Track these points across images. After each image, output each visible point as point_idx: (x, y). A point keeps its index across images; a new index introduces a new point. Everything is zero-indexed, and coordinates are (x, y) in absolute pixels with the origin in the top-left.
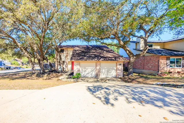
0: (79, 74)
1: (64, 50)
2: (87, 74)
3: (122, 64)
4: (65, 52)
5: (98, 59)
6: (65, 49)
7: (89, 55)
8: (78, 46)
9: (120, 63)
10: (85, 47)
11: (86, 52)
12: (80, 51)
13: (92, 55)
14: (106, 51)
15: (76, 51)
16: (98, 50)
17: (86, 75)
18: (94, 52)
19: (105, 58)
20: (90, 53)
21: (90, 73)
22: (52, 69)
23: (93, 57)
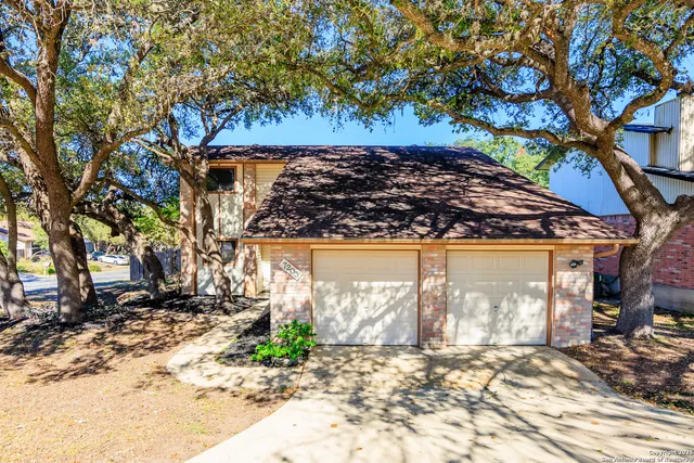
0: (306, 332)
1: (234, 169)
2: (363, 324)
3: (589, 257)
4: (238, 186)
5: (434, 225)
6: (239, 168)
7: (373, 201)
8: (320, 151)
9: (576, 254)
10: (355, 158)
11: (359, 186)
12: (323, 181)
13: (396, 200)
14: (479, 176)
15: (299, 176)
16: (434, 170)
17: (357, 331)
18: (409, 186)
19: (479, 218)
20: (383, 187)
21: (382, 316)
22: (163, 287)
23: (400, 215)
